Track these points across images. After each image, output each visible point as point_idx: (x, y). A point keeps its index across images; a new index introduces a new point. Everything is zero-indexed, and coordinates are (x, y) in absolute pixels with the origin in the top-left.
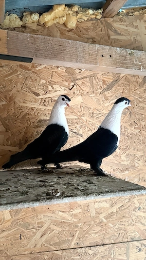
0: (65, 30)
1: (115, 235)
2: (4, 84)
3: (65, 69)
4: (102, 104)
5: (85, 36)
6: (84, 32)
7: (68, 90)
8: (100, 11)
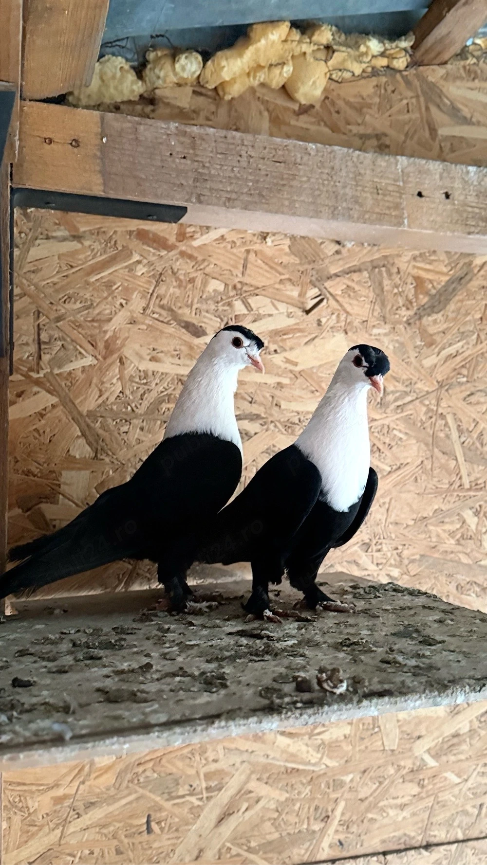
0: (287, 109)
1: (466, 813)
2: (88, 296)
3: (288, 242)
4: (413, 360)
5: (355, 129)
6: (351, 113)
7: (300, 313)
8: (405, 43)
